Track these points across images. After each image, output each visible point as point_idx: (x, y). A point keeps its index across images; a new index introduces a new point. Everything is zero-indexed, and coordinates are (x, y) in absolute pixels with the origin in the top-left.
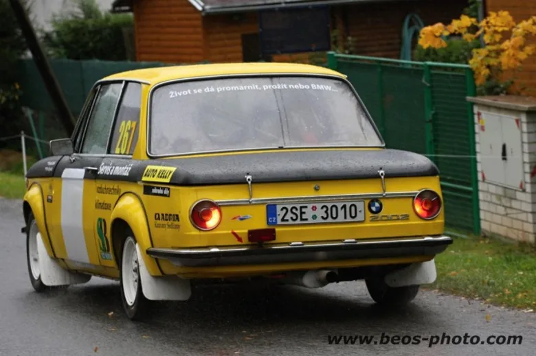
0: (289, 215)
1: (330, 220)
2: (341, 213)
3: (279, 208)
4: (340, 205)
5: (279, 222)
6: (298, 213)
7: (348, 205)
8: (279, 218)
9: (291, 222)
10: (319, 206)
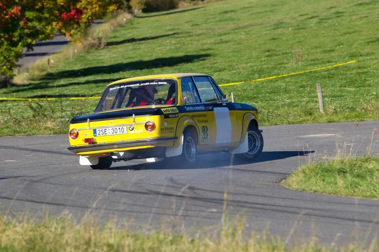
0: (101, 133)
1: (115, 133)
2: (118, 131)
3: (97, 130)
4: (118, 128)
5: (98, 135)
6: (104, 132)
7: (121, 128)
8: (97, 134)
9: (101, 135)
10: (111, 129)
